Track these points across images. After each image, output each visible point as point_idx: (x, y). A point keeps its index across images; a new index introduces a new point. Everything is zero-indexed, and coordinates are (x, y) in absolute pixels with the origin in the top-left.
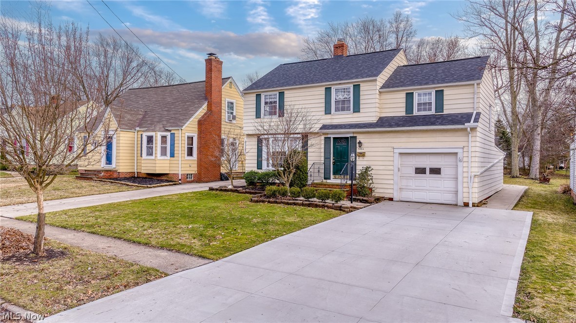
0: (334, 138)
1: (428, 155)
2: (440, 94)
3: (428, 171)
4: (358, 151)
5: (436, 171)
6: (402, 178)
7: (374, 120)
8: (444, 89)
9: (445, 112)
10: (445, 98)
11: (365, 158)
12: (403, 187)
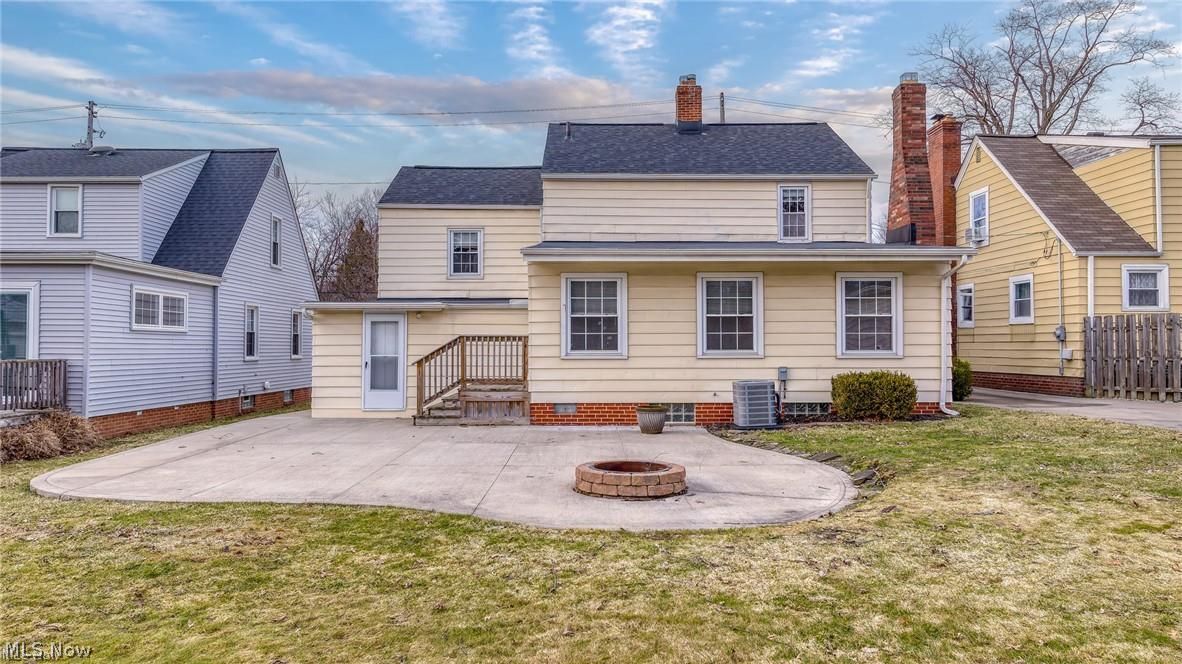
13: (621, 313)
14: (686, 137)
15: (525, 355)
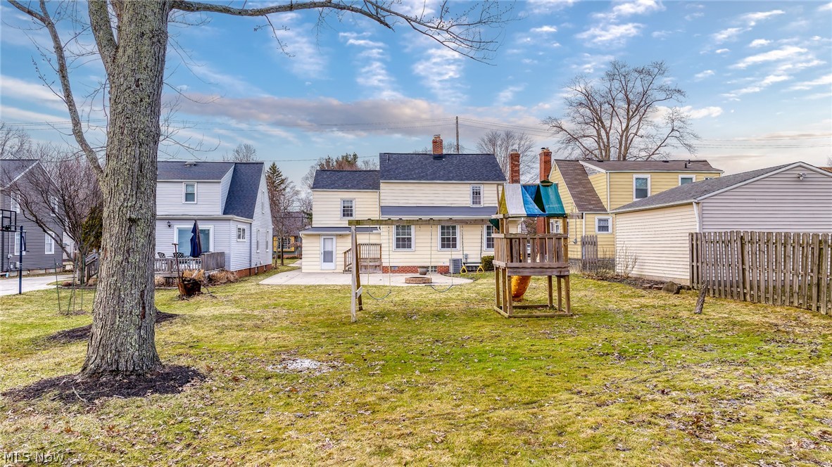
13: (413, 237)
14: (436, 161)
15: (381, 250)
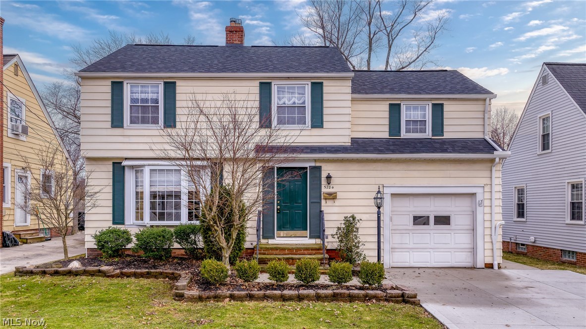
0: (279, 169)
1: (432, 197)
2: (438, 110)
3: (432, 220)
4: (324, 190)
5: (443, 220)
6: (393, 232)
7: (346, 141)
8: (445, 103)
9: (447, 136)
10: (446, 115)
11: (337, 202)
12: (396, 246)
